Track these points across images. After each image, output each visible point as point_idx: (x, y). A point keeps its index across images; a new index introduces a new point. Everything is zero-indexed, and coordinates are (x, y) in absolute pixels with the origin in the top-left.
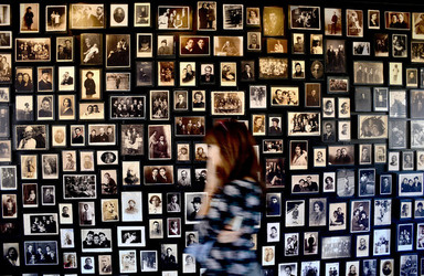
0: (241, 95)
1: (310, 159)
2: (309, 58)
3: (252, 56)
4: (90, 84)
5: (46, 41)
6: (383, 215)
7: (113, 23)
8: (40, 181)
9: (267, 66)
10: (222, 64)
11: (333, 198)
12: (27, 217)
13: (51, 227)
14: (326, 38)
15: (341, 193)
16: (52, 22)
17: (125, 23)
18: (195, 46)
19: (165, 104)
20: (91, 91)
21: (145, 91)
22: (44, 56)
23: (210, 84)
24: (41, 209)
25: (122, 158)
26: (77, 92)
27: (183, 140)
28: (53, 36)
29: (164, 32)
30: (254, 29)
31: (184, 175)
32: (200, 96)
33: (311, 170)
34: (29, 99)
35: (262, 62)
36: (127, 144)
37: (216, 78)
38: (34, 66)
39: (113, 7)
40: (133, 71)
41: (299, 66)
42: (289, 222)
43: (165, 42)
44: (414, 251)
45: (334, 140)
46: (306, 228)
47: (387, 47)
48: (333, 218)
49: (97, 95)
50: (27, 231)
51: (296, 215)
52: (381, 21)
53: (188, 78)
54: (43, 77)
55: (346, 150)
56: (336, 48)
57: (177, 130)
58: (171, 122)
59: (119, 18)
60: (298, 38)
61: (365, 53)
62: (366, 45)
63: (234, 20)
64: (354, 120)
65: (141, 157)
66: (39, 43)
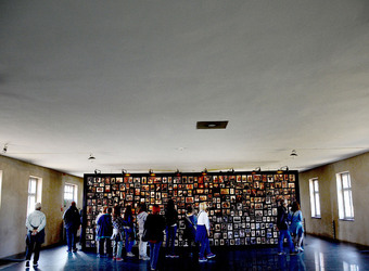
0: (193, 198)
1: (210, 213)
2: (209, 189)
4: (158, 196)
5: (148, 186)
6: (230, 227)
7: (163, 182)
9: (198, 191)
10: (188, 191)
14: (213, 184)
15: (218, 222)
16: (149, 181)
17: (166, 182)
18: (182, 187)
22: (148, 189)
26: (155, 198)
27: (180, 209)
29: (175, 184)
30: (196, 182)
32: (183, 198)
34: (144, 199)
37: (187, 194)
38: (145, 192)
39: (163, 178)
40: (168, 193)
41: (207, 191)
43: (175, 186)
44: (239, 237)
45: (216, 209)
47: (230, 185)
48: (216, 228)
49: (160, 198)
52: (228, 178)
53: (180, 194)
54: (147, 194)
55: (219, 211)
56: (216, 186)
57: (178, 206)
60: (206, 184)
61: (223, 187)
63: (191, 180)
64: (221, 203)
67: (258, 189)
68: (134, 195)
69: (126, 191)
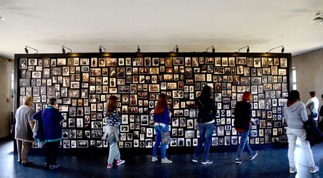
0: (158, 86)
1: (180, 105)
2: (180, 74)
3: (162, 74)
4: (113, 82)
5: (100, 69)
7: (120, 64)
8: (97, 111)
9: (166, 77)
10: (153, 77)
11: (188, 118)
12: (92, 123)
13: (100, 126)
14: (185, 67)
15: (191, 116)
16: (101, 63)
17: (123, 64)
18: (144, 71)
19: (135, 89)
20: (113, 84)
21: (129, 84)
22: (99, 74)
23: (149, 82)
24: (97, 120)
25: (122, 105)
26: (109, 85)
27: (141, 99)
28: (102, 68)
29: (135, 67)
30: (163, 65)
31: (141, 110)
32: (146, 86)
33: (180, 108)
34: (94, 87)
35: (165, 76)
36: (124, 100)
37: (150, 80)
38: (96, 77)
39: (120, 59)
40: (125, 78)
41: (176, 76)
42: (174, 125)
43: (135, 70)
44: (217, 136)
45: (188, 99)
46: (179, 127)
47: (206, 69)
48: (188, 125)
49: (115, 86)
50: (92, 127)
51: (176, 123)
52: (204, 61)
53: (142, 80)
54: (98, 80)
55: (192, 103)
56: (189, 70)
57: (139, 96)
58: (137, 94)
59: (121, 63)
60: (176, 68)
61: (198, 71)
62: (199, 69)
63: (156, 63)
64: (195, 93)
65: (127, 104)
66: (97, 70)
67: (243, 75)
68: (81, 82)
69: (70, 76)
